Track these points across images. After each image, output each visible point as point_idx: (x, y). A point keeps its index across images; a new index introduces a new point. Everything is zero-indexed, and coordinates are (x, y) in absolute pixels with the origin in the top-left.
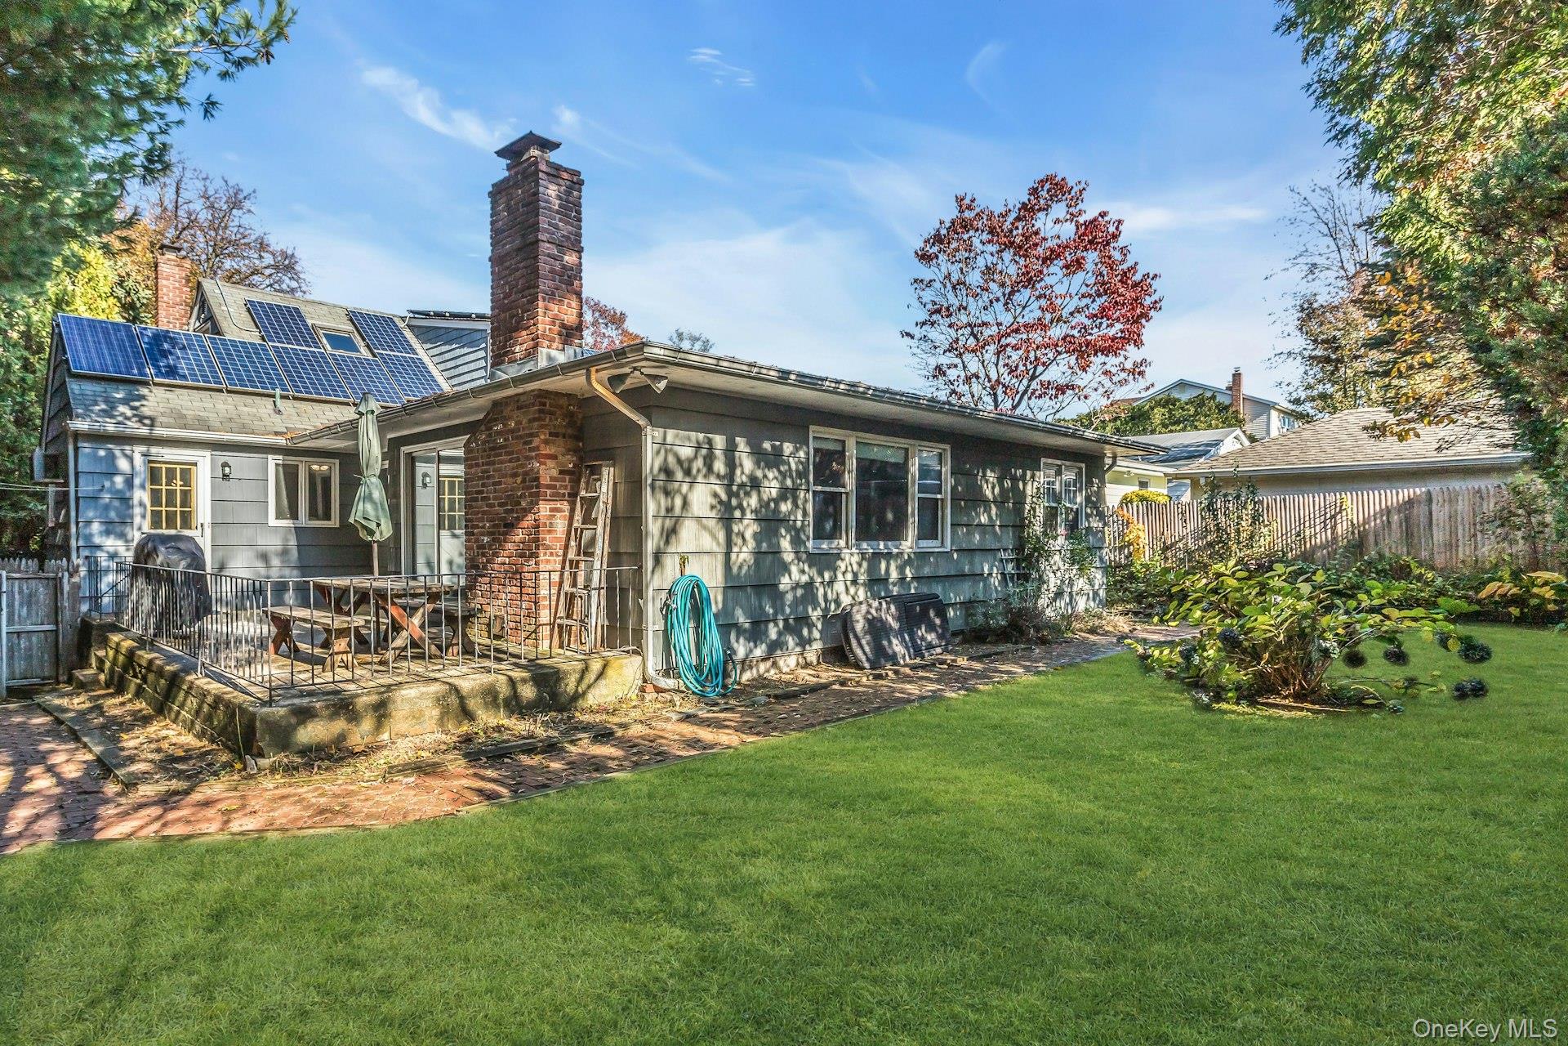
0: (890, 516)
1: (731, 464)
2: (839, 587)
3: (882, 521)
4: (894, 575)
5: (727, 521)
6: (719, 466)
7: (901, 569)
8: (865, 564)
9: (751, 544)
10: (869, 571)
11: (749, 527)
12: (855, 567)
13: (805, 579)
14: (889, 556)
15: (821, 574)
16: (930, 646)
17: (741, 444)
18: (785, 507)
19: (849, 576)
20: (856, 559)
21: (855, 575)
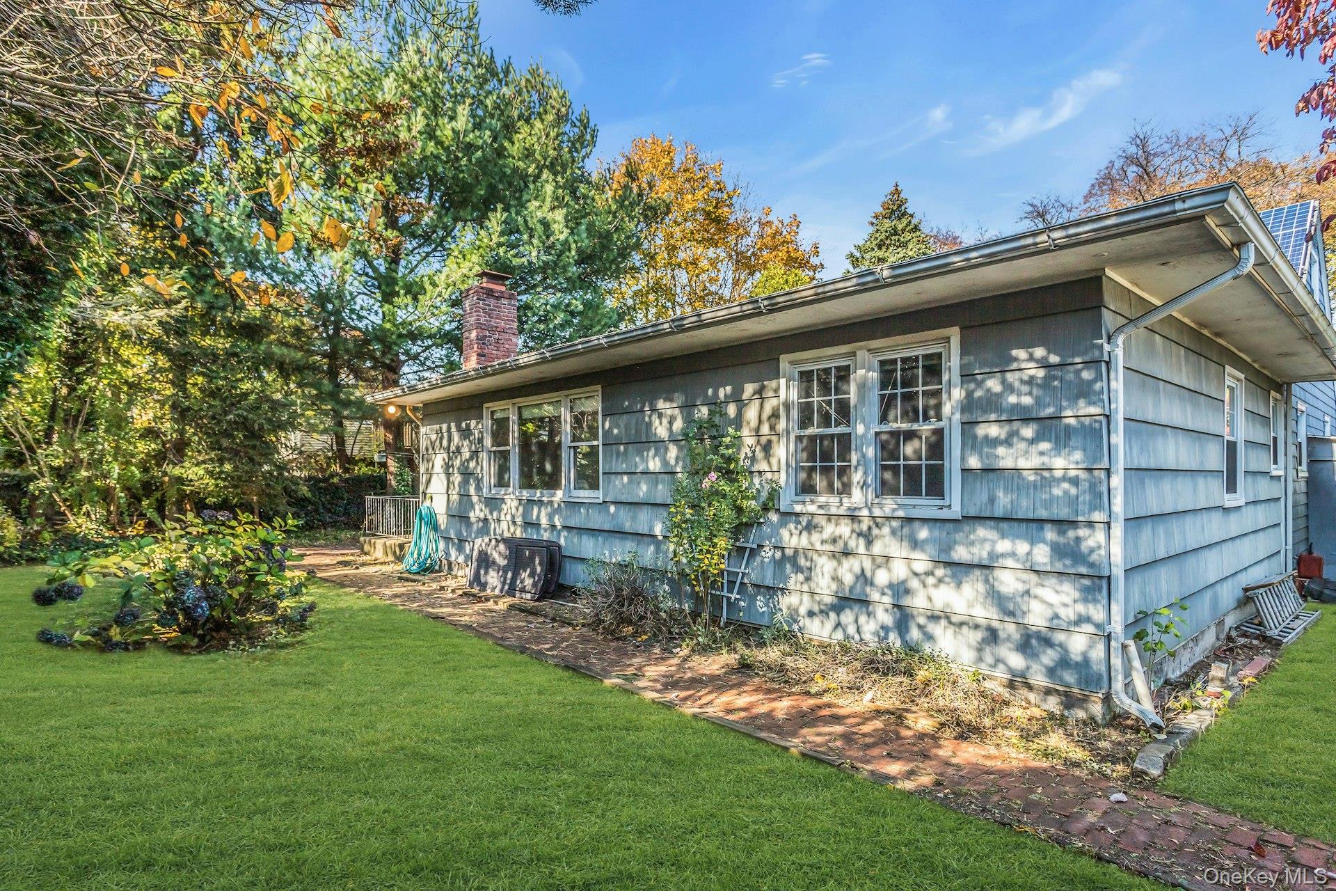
0: (548, 467)
1: (450, 440)
2: (504, 525)
3: (542, 471)
4: (544, 521)
5: (448, 475)
6: (445, 443)
7: (551, 517)
8: (521, 509)
9: (457, 488)
10: (524, 515)
11: (457, 479)
12: (514, 510)
13: (482, 516)
14: (540, 503)
15: (491, 513)
16: (523, 590)
17: (453, 425)
18: (472, 464)
19: (509, 517)
20: (515, 503)
21: (513, 517)
